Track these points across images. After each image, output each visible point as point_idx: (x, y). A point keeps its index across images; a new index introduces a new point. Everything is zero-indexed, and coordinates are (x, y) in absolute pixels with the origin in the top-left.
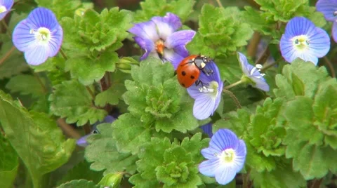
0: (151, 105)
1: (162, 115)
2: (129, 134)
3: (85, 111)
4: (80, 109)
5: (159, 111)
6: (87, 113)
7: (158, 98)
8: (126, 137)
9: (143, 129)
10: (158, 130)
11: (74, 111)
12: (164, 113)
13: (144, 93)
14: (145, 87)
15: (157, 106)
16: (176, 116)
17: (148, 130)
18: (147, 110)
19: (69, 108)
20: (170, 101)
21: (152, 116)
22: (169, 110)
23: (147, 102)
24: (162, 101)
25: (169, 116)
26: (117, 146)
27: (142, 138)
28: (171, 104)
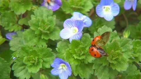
0: (41, 26)
1: (46, 32)
2: (30, 38)
3: (13, 25)
4: (11, 24)
5: (44, 30)
6: (14, 26)
7: (44, 24)
8: (28, 39)
9: (36, 36)
10: (42, 38)
11: (8, 24)
12: (46, 30)
13: (38, 21)
14: (39, 19)
15: (44, 27)
16: (51, 33)
17: (38, 37)
18: (39, 28)
19: (7, 23)
20: (50, 26)
21: (41, 31)
22: (49, 30)
23: (40, 25)
24: (46, 25)
25: (48, 32)
26: (24, 42)
27: (35, 40)
28: (50, 27)
